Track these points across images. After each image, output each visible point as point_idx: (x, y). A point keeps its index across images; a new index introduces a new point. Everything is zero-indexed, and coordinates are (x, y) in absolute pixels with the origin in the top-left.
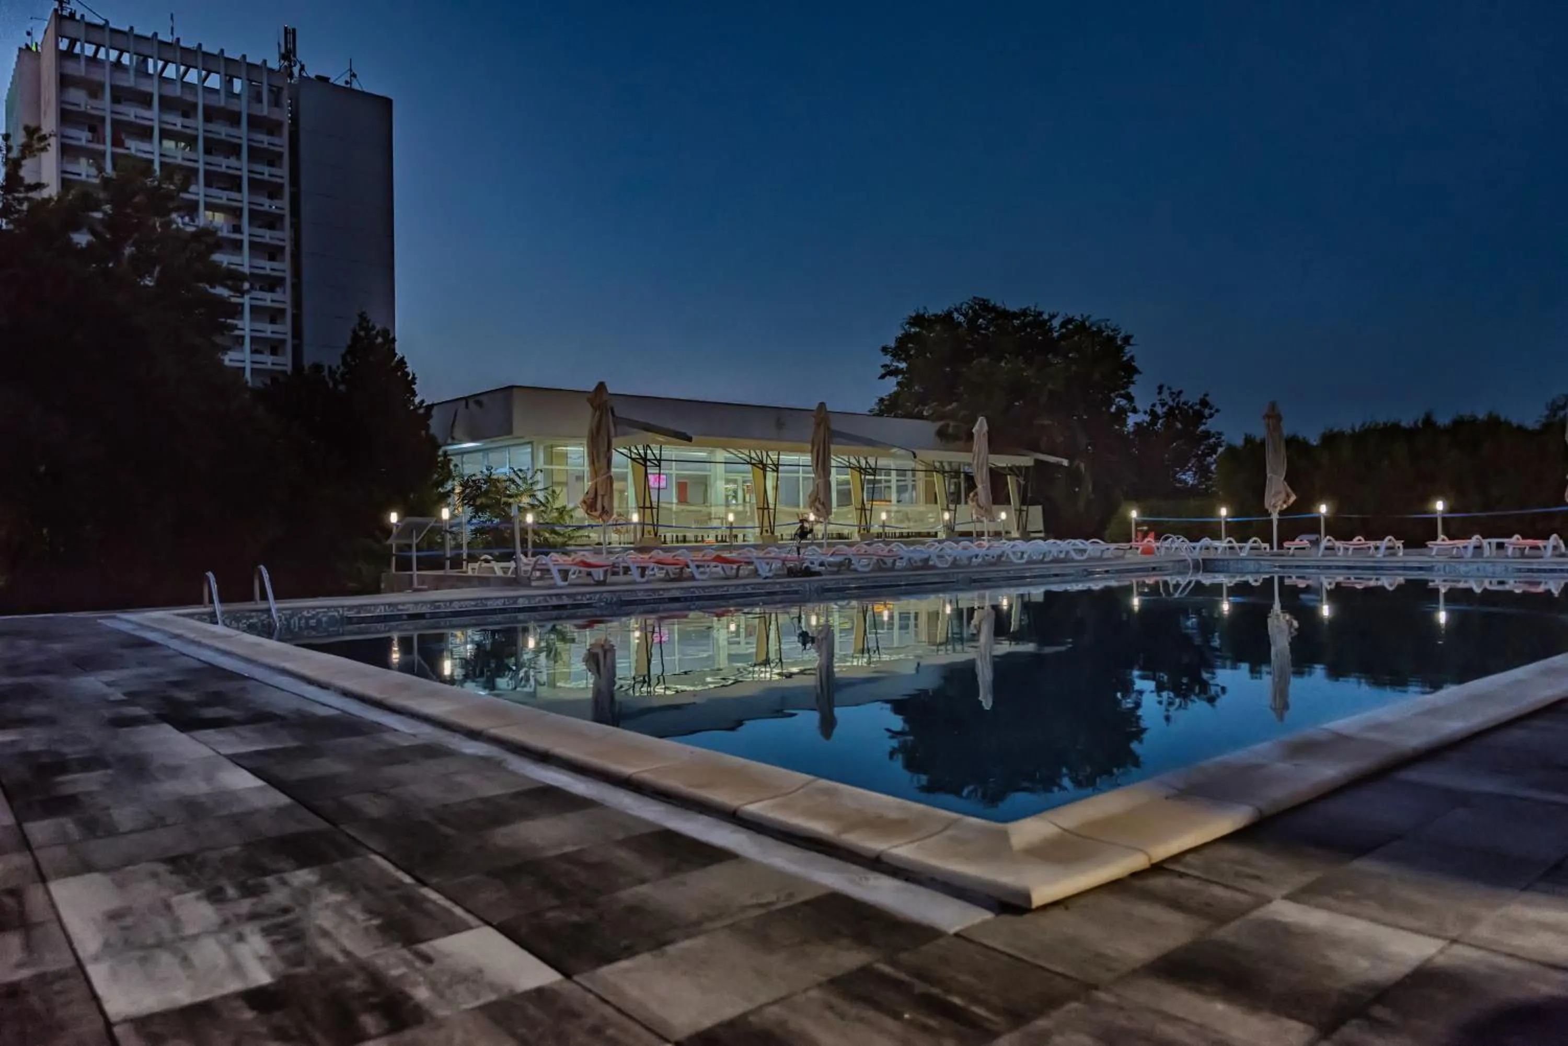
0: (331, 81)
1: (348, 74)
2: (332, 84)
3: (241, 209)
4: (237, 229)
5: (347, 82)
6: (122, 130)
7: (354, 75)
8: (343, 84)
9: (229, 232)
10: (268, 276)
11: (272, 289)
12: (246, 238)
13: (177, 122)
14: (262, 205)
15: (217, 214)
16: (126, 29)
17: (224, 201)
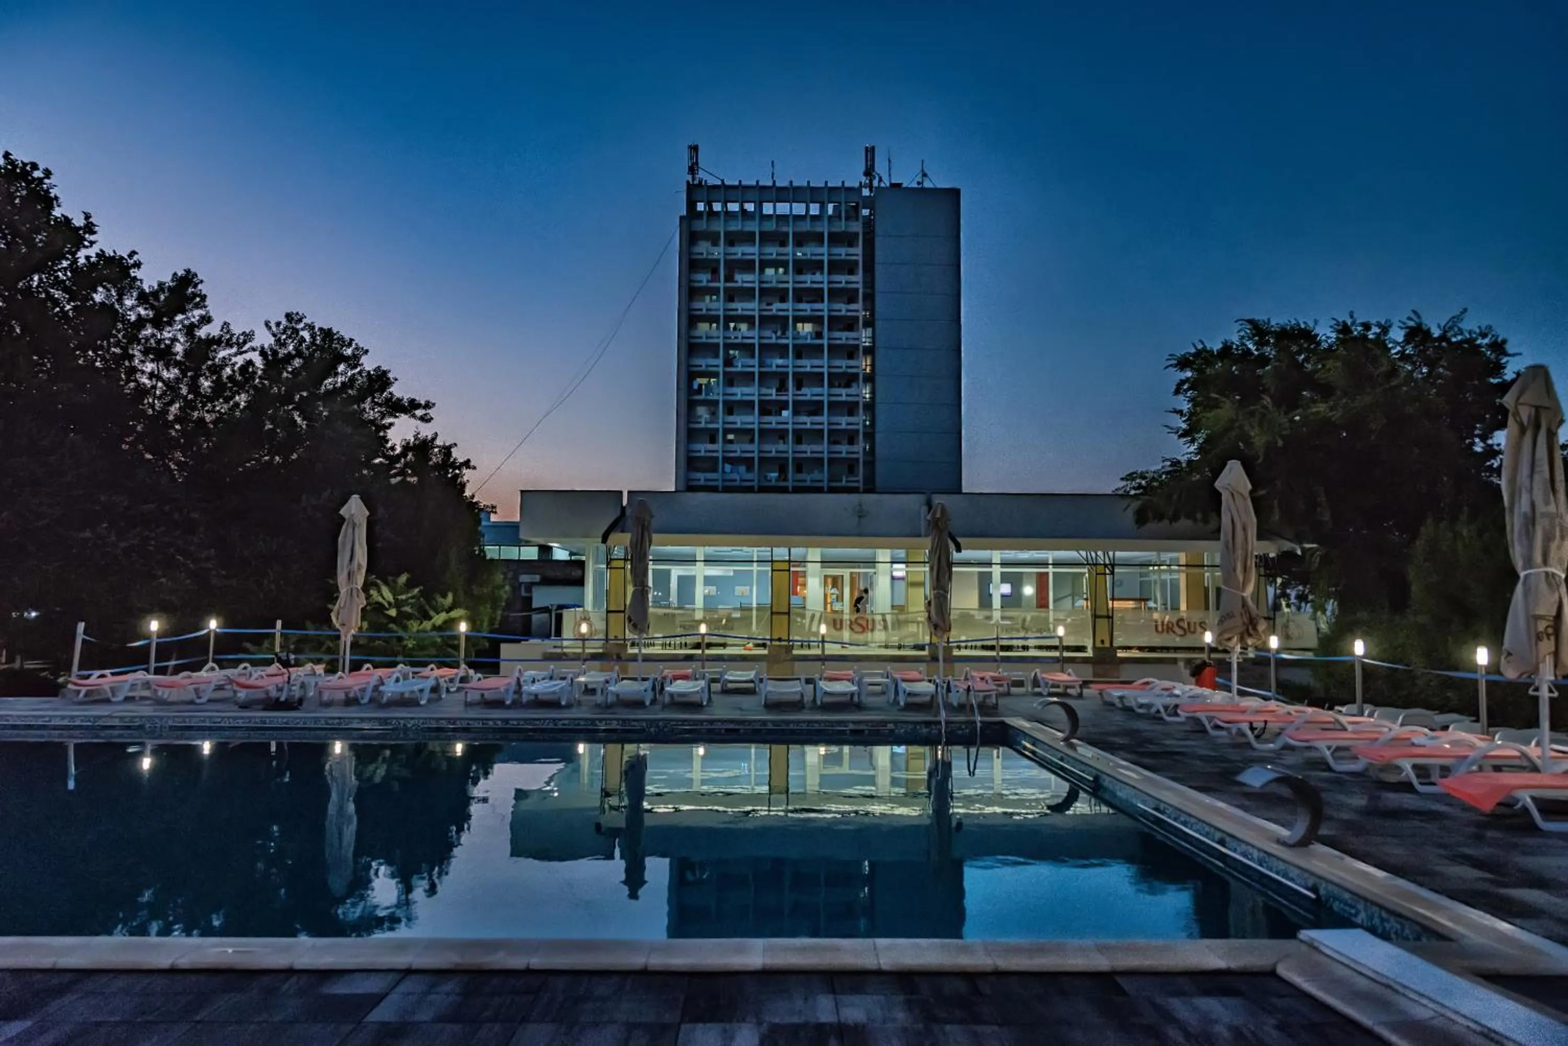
0: (905, 185)
1: (920, 175)
2: (906, 188)
3: (822, 317)
4: (819, 335)
5: (919, 183)
6: (735, 266)
7: (925, 175)
8: (916, 186)
9: (812, 338)
10: (844, 374)
11: (848, 385)
12: (825, 342)
13: (772, 251)
14: (840, 311)
15: (806, 325)
16: (737, 183)
17: (808, 313)
